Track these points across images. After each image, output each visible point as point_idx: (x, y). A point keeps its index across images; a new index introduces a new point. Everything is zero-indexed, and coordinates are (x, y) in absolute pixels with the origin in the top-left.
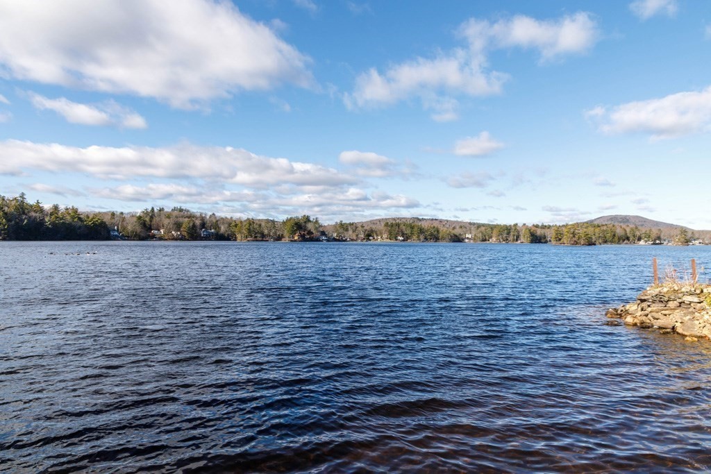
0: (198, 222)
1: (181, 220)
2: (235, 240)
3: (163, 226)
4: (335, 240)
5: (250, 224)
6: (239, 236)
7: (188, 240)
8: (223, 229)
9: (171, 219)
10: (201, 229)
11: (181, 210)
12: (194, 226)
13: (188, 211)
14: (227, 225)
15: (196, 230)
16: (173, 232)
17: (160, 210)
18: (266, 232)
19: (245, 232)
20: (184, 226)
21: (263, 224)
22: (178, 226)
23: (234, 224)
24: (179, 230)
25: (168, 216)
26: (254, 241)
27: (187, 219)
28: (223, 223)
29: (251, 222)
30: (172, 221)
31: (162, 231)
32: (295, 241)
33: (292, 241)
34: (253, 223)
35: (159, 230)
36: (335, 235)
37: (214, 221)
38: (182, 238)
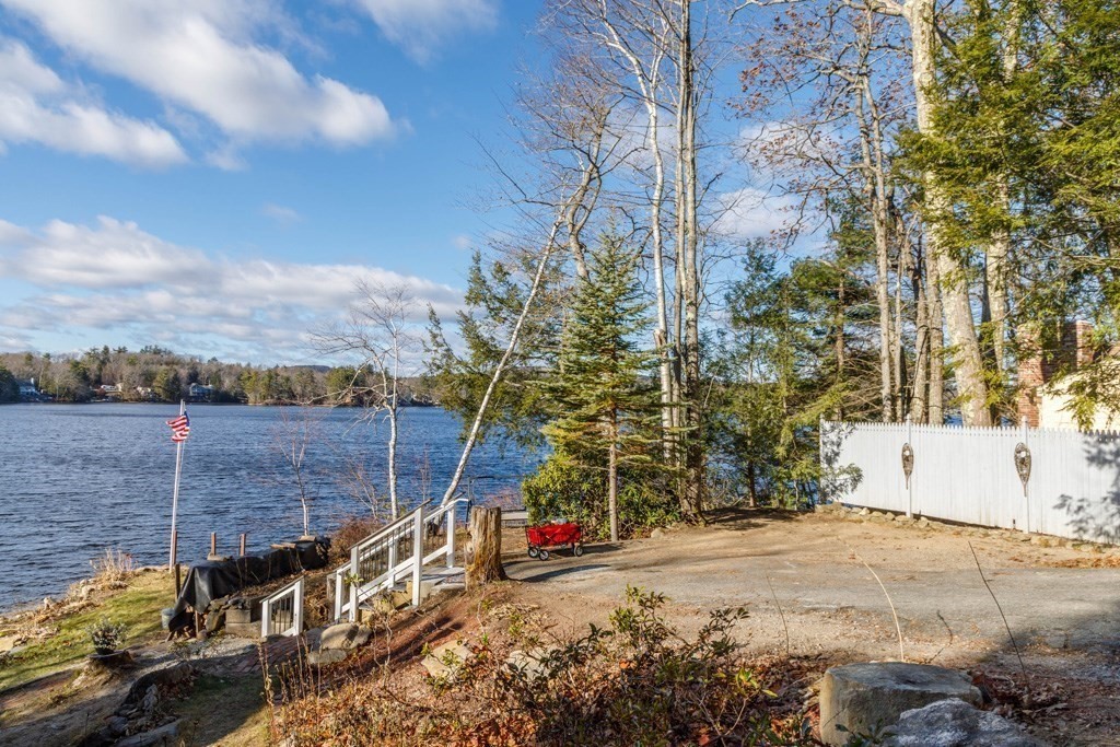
0: (184, 373)
1: (154, 368)
2: (246, 403)
3: (121, 378)
4: (414, 404)
5: (271, 377)
6: (251, 397)
7: (165, 402)
8: (227, 384)
9: (137, 367)
10: (190, 384)
11: (157, 352)
12: (176, 379)
13: (170, 353)
14: (234, 378)
15: (179, 386)
16: (139, 389)
17: (120, 351)
18: (298, 389)
19: (263, 391)
20: (158, 378)
21: (294, 377)
22: (148, 378)
23: (246, 375)
24: (150, 386)
25: (133, 361)
26: (275, 404)
27: (164, 367)
28: (230, 374)
29: (272, 374)
30: (138, 369)
31: (120, 386)
32: (345, 405)
33: (340, 406)
34: (277, 375)
35: (114, 385)
36: (414, 396)
37: (214, 370)
38: (154, 399)
